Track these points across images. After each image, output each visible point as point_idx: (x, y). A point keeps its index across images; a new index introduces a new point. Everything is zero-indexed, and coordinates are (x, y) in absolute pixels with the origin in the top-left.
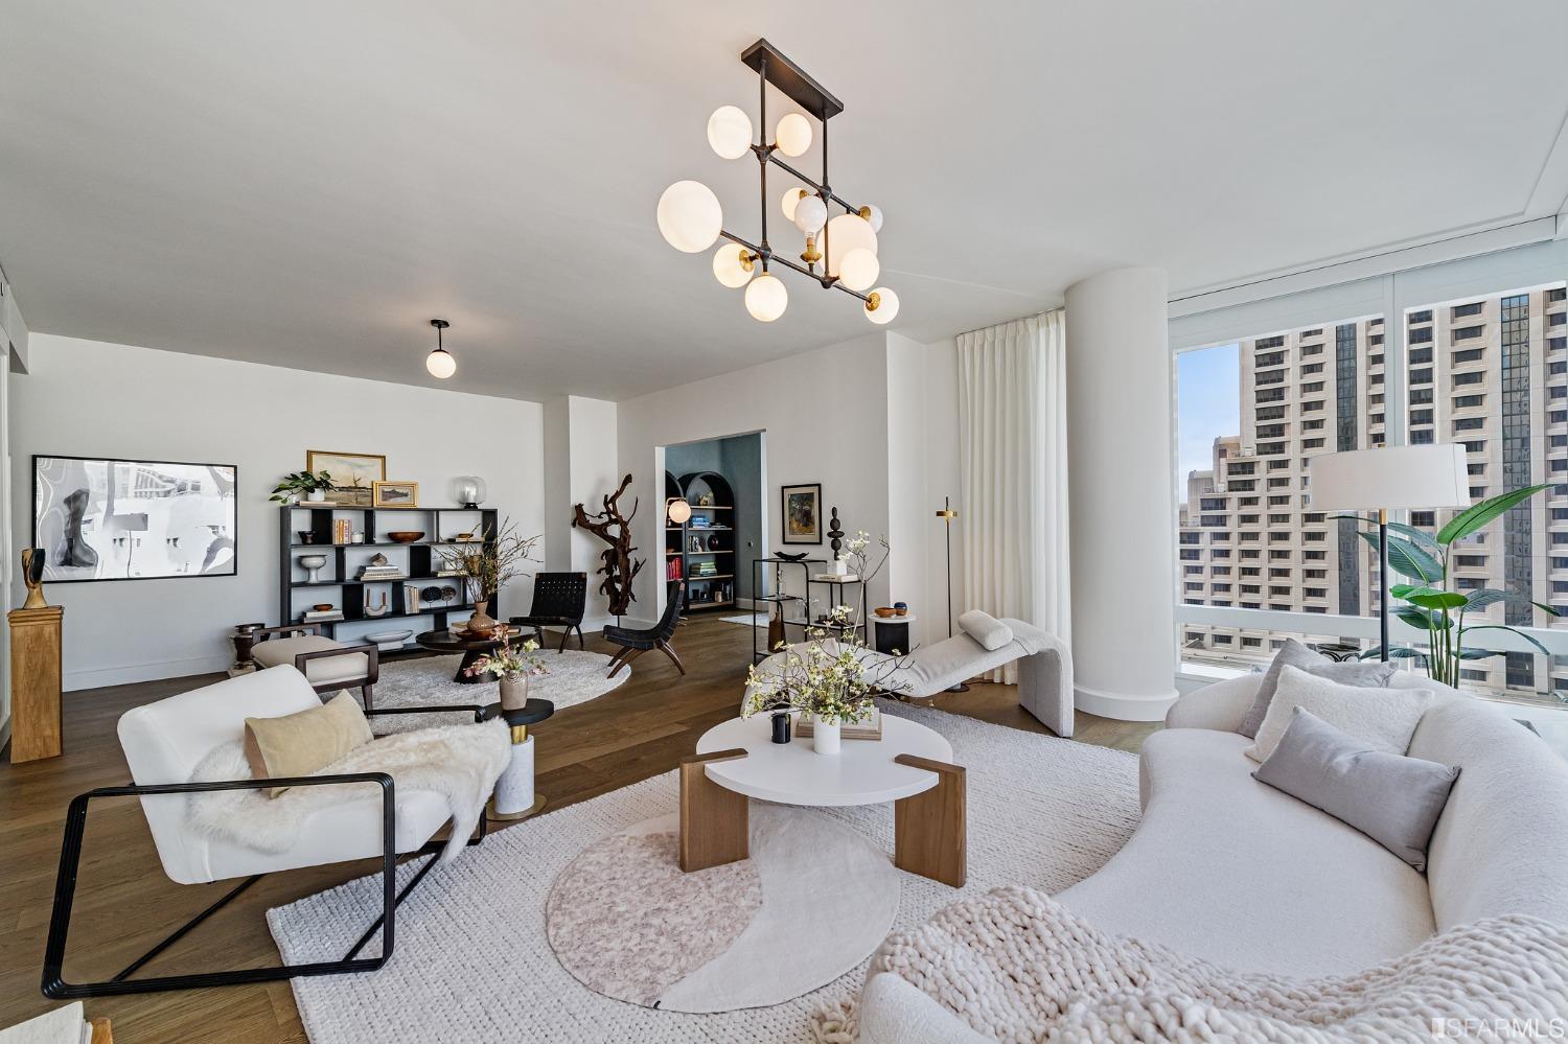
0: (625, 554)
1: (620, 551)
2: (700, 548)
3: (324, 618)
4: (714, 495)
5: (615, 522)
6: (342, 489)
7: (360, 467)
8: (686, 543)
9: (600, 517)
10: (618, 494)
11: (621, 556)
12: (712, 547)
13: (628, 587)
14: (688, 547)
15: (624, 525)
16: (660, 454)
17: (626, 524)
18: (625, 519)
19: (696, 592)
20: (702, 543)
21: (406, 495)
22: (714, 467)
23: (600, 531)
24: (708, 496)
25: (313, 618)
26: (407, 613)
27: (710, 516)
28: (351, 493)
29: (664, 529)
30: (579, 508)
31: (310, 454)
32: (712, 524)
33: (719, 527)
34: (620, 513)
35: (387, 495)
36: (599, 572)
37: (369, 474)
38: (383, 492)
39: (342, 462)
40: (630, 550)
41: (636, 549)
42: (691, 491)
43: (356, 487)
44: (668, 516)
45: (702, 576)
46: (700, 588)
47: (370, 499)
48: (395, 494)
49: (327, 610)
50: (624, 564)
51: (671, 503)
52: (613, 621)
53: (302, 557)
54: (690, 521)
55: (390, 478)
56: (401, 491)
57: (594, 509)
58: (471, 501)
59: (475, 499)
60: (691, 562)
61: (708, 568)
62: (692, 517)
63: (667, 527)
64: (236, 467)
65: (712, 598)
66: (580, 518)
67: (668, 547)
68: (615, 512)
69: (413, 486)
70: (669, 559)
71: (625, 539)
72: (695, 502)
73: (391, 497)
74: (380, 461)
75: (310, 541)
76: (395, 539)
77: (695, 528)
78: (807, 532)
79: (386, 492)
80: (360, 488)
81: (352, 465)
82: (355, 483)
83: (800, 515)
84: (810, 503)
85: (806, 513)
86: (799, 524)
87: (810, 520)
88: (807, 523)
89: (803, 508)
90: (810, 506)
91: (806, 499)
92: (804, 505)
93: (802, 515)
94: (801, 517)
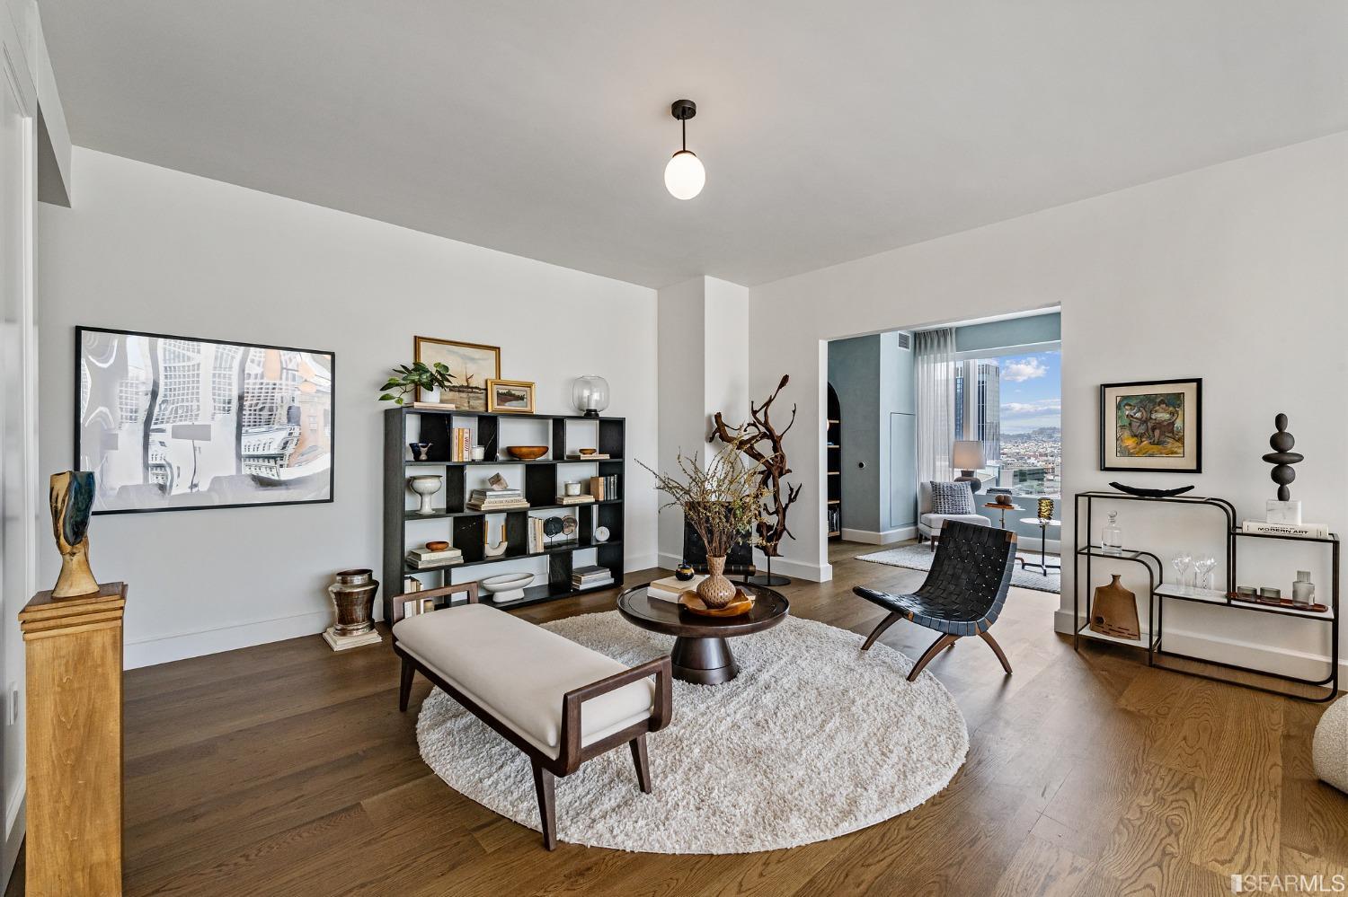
0: (777, 477)
1: (776, 474)
3: (440, 560)
5: (766, 435)
6: (460, 388)
7: (473, 360)
9: (745, 429)
10: (770, 401)
13: (781, 521)
15: (777, 439)
16: (823, 349)
17: (780, 438)
18: (779, 432)
21: (521, 398)
23: (745, 447)
25: (429, 562)
26: (531, 552)
28: (464, 395)
30: (717, 418)
31: (417, 340)
34: (772, 425)
35: (502, 398)
37: (478, 370)
38: (498, 393)
39: (453, 353)
40: (785, 472)
41: (791, 470)
43: (468, 387)
47: (483, 402)
48: (511, 397)
49: (442, 550)
53: (414, 478)
55: (506, 376)
56: (517, 393)
58: (593, 408)
59: (596, 405)
64: (333, 356)
66: (718, 431)
68: (765, 423)
69: (529, 386)
71: (778, 458)
73: (508, 401)
74: (493, 353)
75: (423, 457)
76: (513, 455)
78: (1161, 453)
79: (502, 394)
80: (472, 388)
81: (464, 357)
82: (467, 381)
83: (1143, 427)
84: (1171, 409)
85: (1158, 425)
86: (1142, 442)
87: (1170, 435)
88: (1162, 439)
89: (1153, 417)
90: (1172, 414)
91: (1162, 402)
92: (1156, 411)
93: (1150, 427)
94: (1147, 430)
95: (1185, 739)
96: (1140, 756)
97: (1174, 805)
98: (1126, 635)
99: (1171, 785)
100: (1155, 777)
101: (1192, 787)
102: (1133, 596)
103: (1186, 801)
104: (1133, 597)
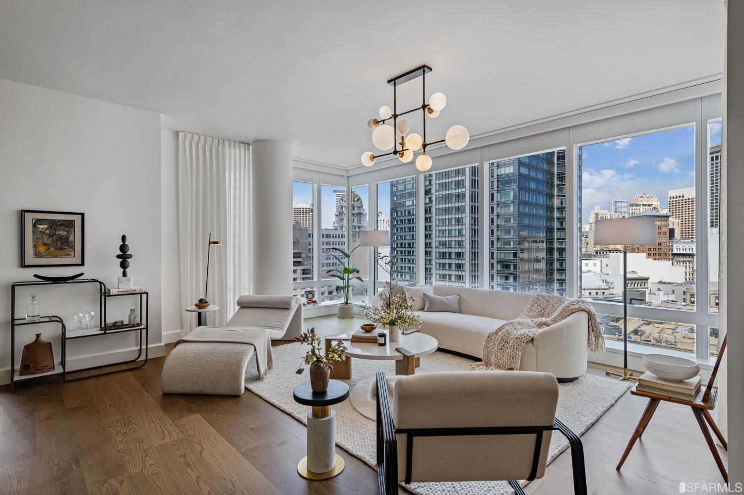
78: (62, 255)
83: (51, 239)
84: (67, 229)
85: (60, 238)
86: (50, 248)
87: (67, 244)
88: (62, 247)
89: (57, 233)
90: (68, 232)
91: (61, 225)
92: (58, 230)
93: (54, 239)
94: (53, 241)
95: (110, 406)
96: (100, 423)
97: (131, 432)
98: (46, 370)
99: (123, 426)
100: (115, 427)
101: (130, 422)
102: (50, 343)
103: (134, 428)
104: (50, 345)
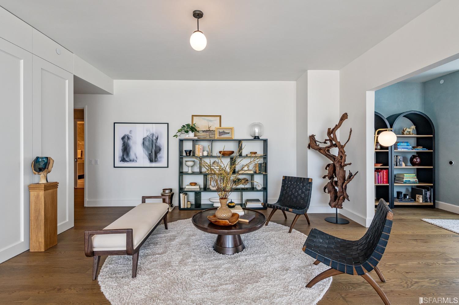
0: (342, 167)
1: (337, 165)
2: (403, 164)
4: (416, 128)
5: (335, 145)
6: (203, 131)
7: (211, 121)
8: (392, 160)
9: (325, 143)
10: (337, 127)
11: (338, 169)
12: (413, 164)
13: (344, 189)
14: (394, 162)
15: (341, 147)
16: (370, 97)
17: (342, 147)
18: (342, 144)
19: (399, 193)
20: (405, 160)
21: (229, 133)
22: (416, 107)
23: (325, 152)
24: (411, 129)
25: (188, 189)
27: (413, 142)
28: (207, 133)
29: (374, 151)
30: (312, 137)
31: (193, 116)
32: (414, 147)
33: (420, 149)
34: (338, 140)
35: (221, 134)
36: (324, 177)
37: (214, 125)
38: (219, 132)
39: (205, 119)
40: (346, 165)
41: (350, 164)
42: (396, 125)
43: (209, 130)
44: (377, 142)
45: (405, 183)
46: (404, 191)
47: (214, 135)
48: (224, 133)
49: (195, 185)
50: (341, 175)
51: (379, 133)
52: (333, 211)
53: (187, 161)
54: (396, 146)
55: (223, 126)
56: (227, 132)
57: (321, 137)
58: (257, 135)
59: (259, 134)
60: (395, 172)
61: (410, 178)
62: (397, 142)
63: (376, 149)
64: (168, 124)
65: (413, 198)
66: (312, 144)
67: (377, 162)
68: (335, 138)
69: (231, 129)
70: (377, 170)
71: (341, 157)
72: (400, 133)
73: (223, 135)
74: (219, 118)
75: (188, 155)
77: (399, 150)
79: (220, 132)
80: (211, 131)
81: (208, 120)
82: (209, 128)
